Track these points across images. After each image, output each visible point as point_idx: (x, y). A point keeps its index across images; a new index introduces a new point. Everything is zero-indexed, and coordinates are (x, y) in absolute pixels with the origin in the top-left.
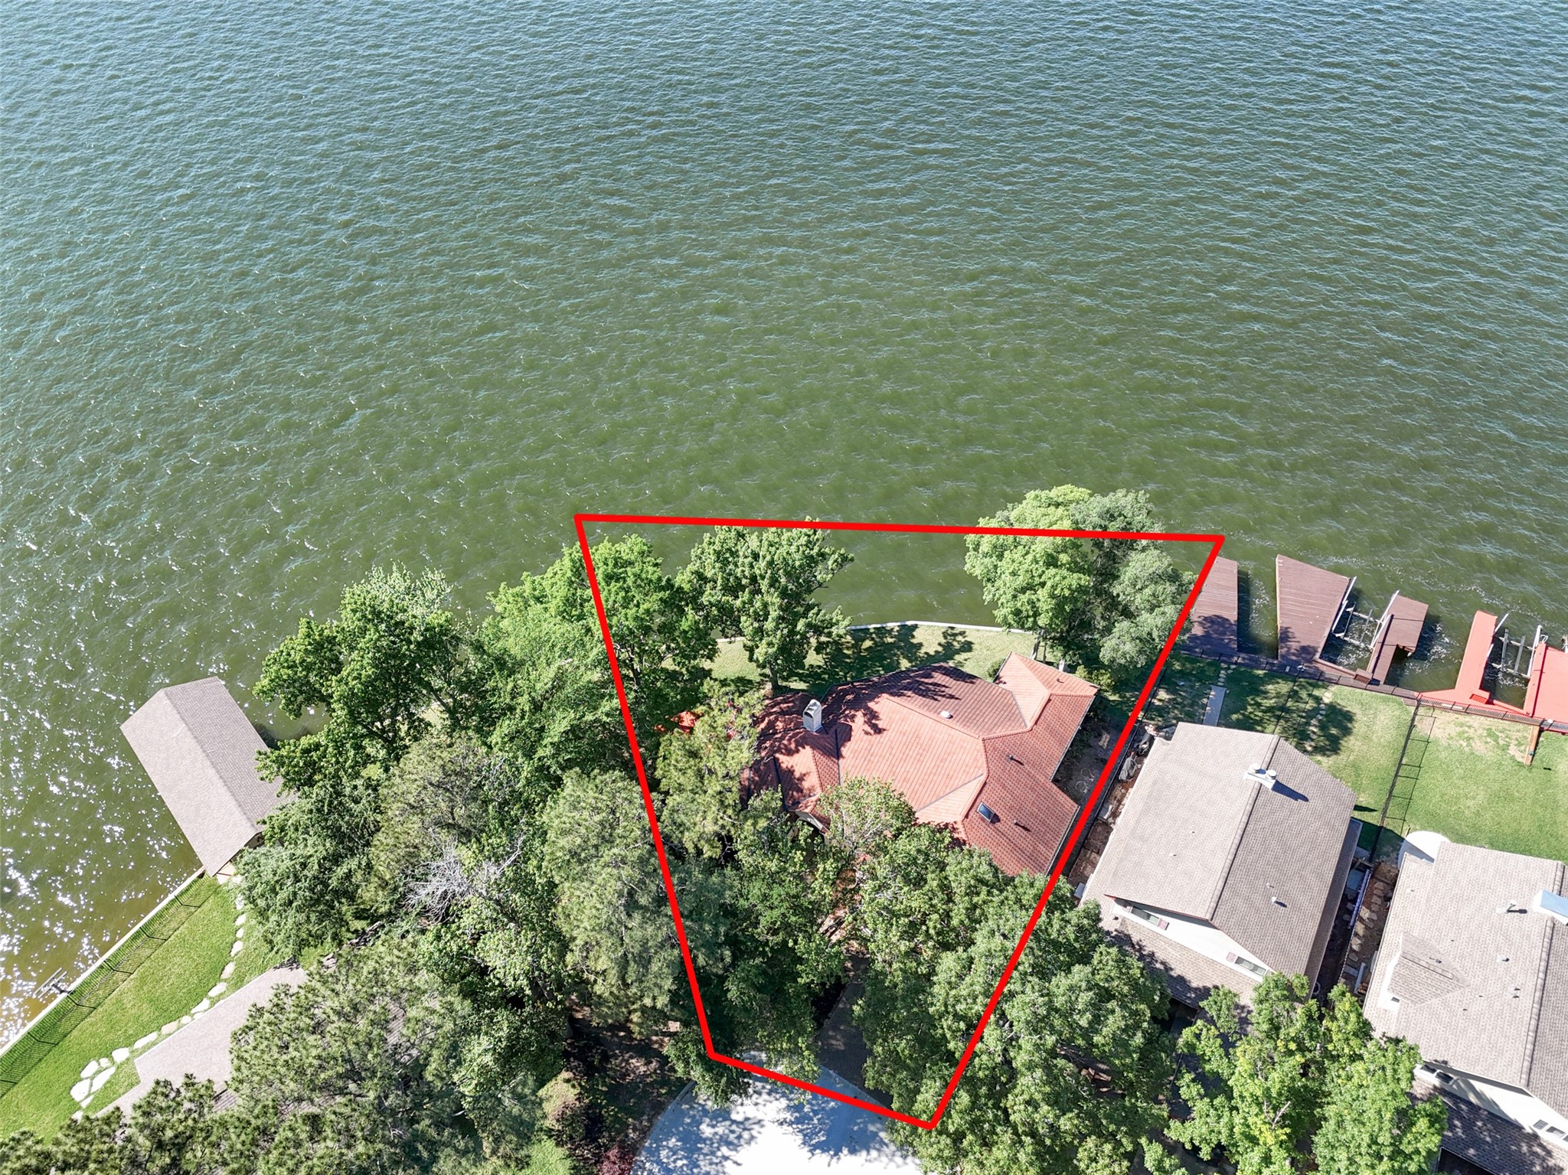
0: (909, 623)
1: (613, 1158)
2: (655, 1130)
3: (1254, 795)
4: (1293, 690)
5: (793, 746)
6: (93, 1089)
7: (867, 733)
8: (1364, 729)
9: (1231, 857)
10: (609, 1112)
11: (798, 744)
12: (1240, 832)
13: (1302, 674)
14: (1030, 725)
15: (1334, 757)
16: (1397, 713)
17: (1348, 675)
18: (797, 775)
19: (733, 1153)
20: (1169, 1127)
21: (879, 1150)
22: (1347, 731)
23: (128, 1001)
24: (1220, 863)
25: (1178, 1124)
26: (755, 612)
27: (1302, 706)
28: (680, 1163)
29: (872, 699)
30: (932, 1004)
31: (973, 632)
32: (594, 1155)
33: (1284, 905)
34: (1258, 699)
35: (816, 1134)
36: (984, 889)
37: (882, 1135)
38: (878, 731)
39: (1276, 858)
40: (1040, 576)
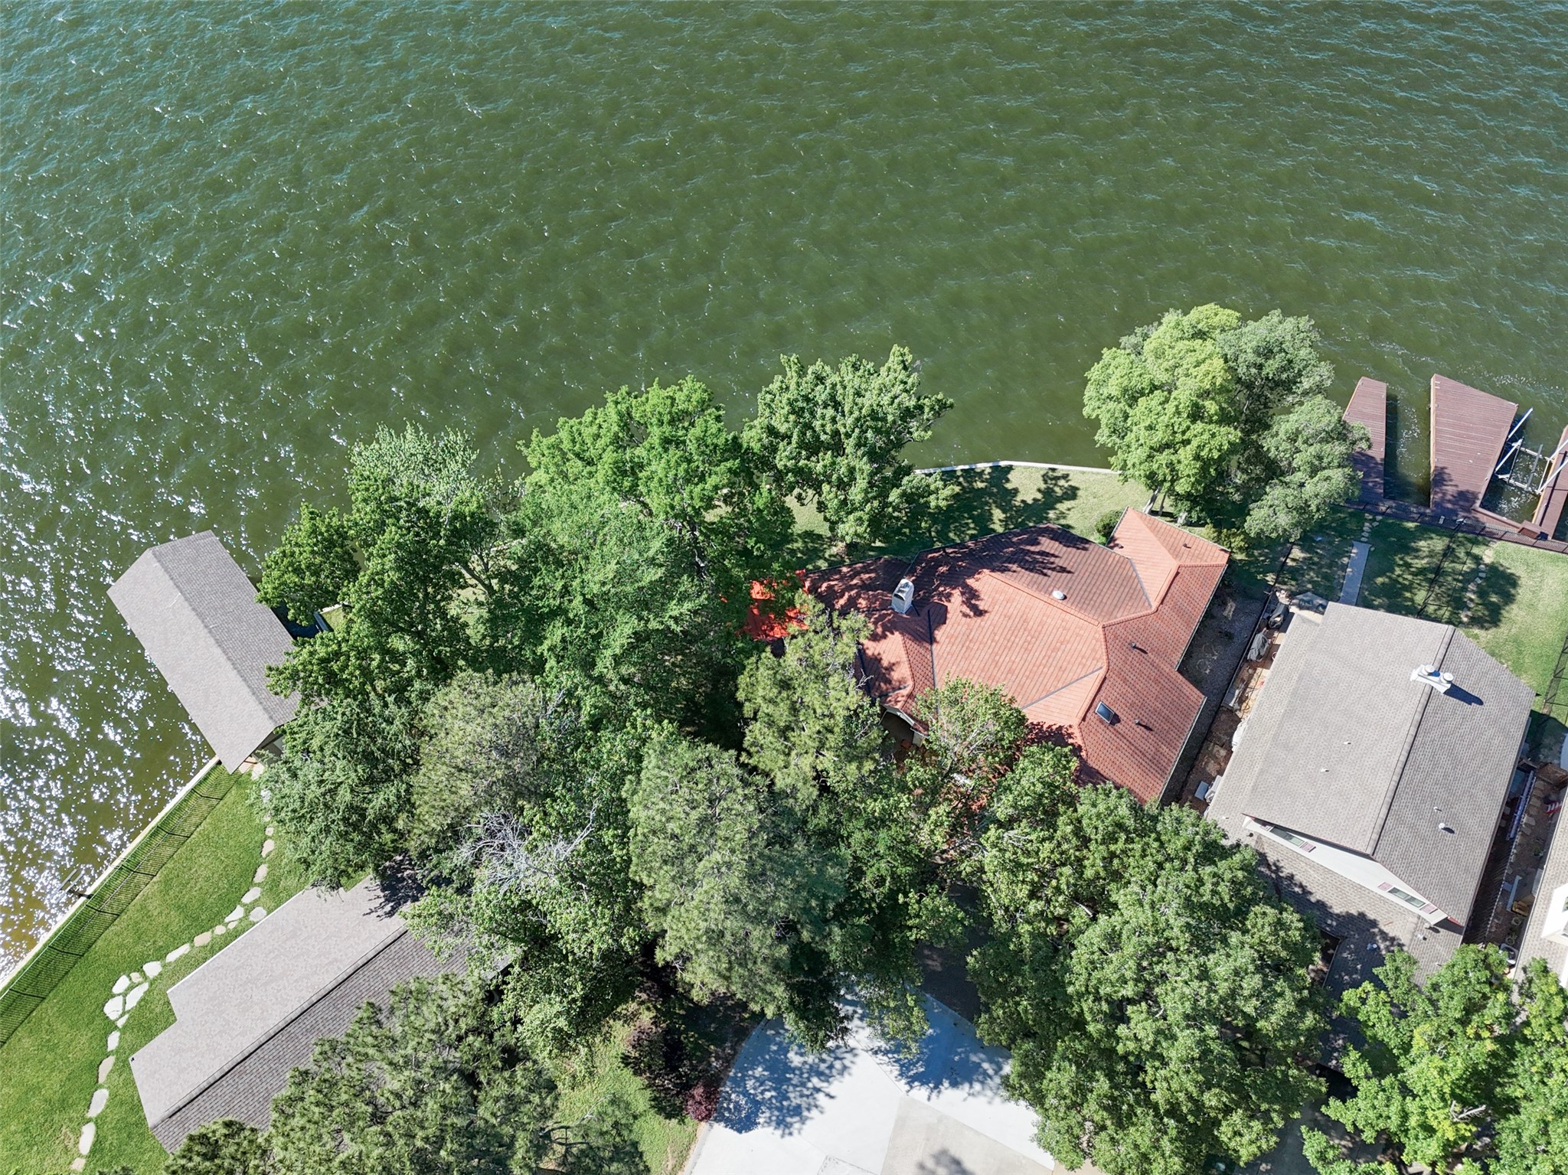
0: (1003, 463)
1: (698, 1098)
2: (740, 1058)
3: (1423, 701)
4: (1449, 547)
5: (879, 630)
6: (128, 1007)
7: (965, 615)
8: (1529, 596)
9: (1396, 778)
10: (689, 1038)
11: (885, 628)
12: (1407, 747)
13: (1459, 527)
14: (1155, 604)
15: (1493, 630)
17: (1512, 528)
18: (885, 663)
19: (825, 1084)
20: (1327, 1105)
21: (982, 1083)
22: (1509, 599)
23: (154, 907)
24: (1383, 784)
25: (1339, 1103)
26: (840, 479)
27: (1459, 567)
28: (768, 1095)
29: (971, 575)
30: (1071, 983)
31: (1078, 475)
32: (675, 1085)
33: (1451, 831)
34: (1408, 559)
35: (914, 1064)
36: (1123, 836)
37: (986, 1065)
38: (979, 613)
39: (1445, 776)
40: (1184, 433)
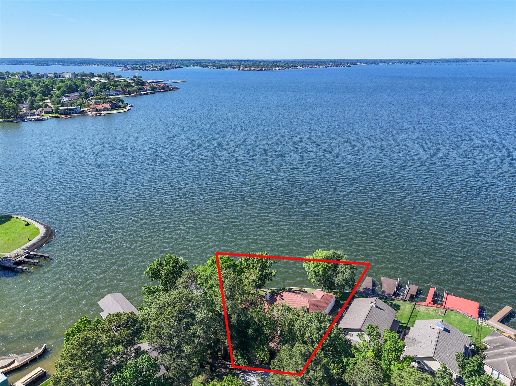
3: (371, 307)
7: (280, 300)
8: (403, 309)
9: (365, 318)
13: (388, 298)
14: (319, 299)
16: (411, 306)
17: (399, 299)
22: (399, 309)
29: (281, 293)
38: (283, 299)
39: (377, 320)
